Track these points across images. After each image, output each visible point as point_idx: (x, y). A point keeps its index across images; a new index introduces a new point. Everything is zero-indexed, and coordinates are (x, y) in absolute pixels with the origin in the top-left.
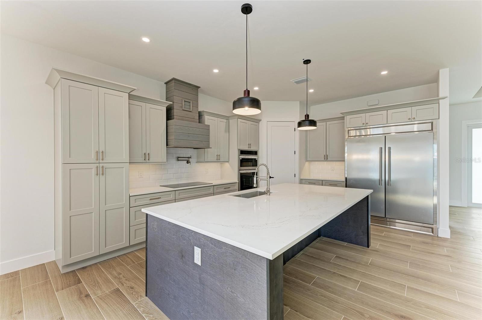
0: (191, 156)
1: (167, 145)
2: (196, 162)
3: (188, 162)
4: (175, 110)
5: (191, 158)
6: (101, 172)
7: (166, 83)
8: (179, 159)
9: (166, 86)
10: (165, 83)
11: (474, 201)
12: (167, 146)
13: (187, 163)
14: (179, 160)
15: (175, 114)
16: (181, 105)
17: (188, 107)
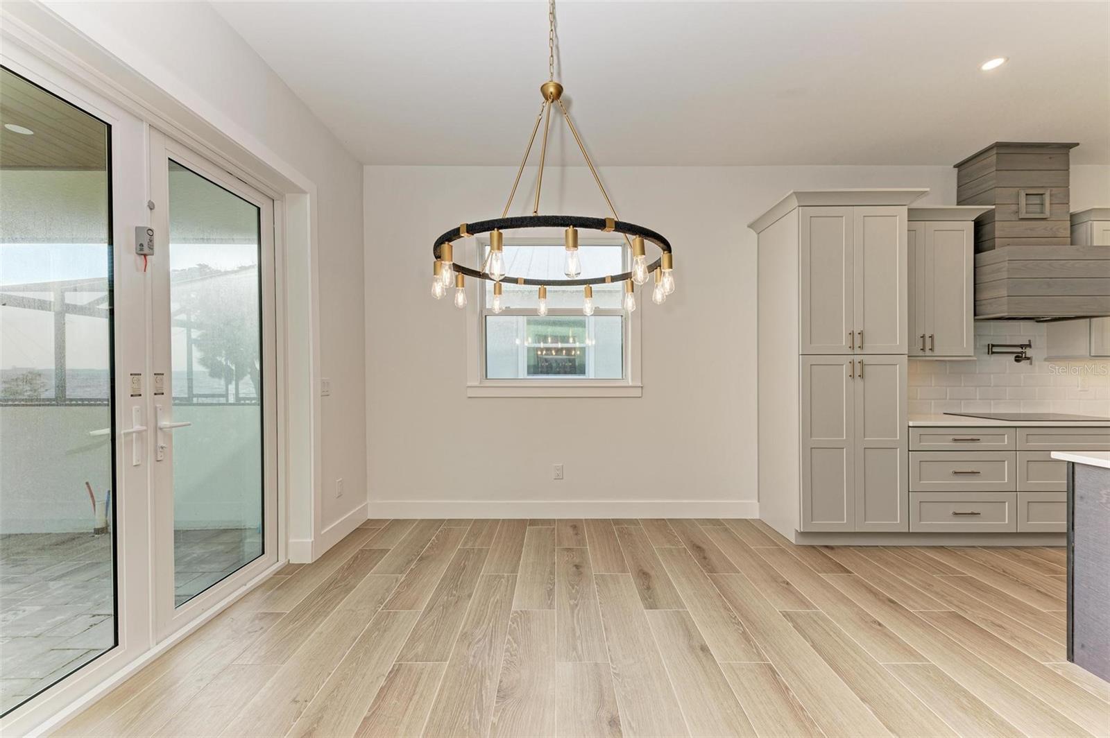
0: (1030, 341)
1: (975, 315)
2: (1046, 360)
3: (1018, 359)
4: (997, 225)
5: (1029, 346)
6: (859, 372)
7: (958, 166)
8: (995, 350)
9: (959, 171)
10: (955, 167)
12: (977, 317)
13: (1016, 361)
14: (993, 353)
15: (997, 234)
16: (1014, 208)
17: (1037, 208)
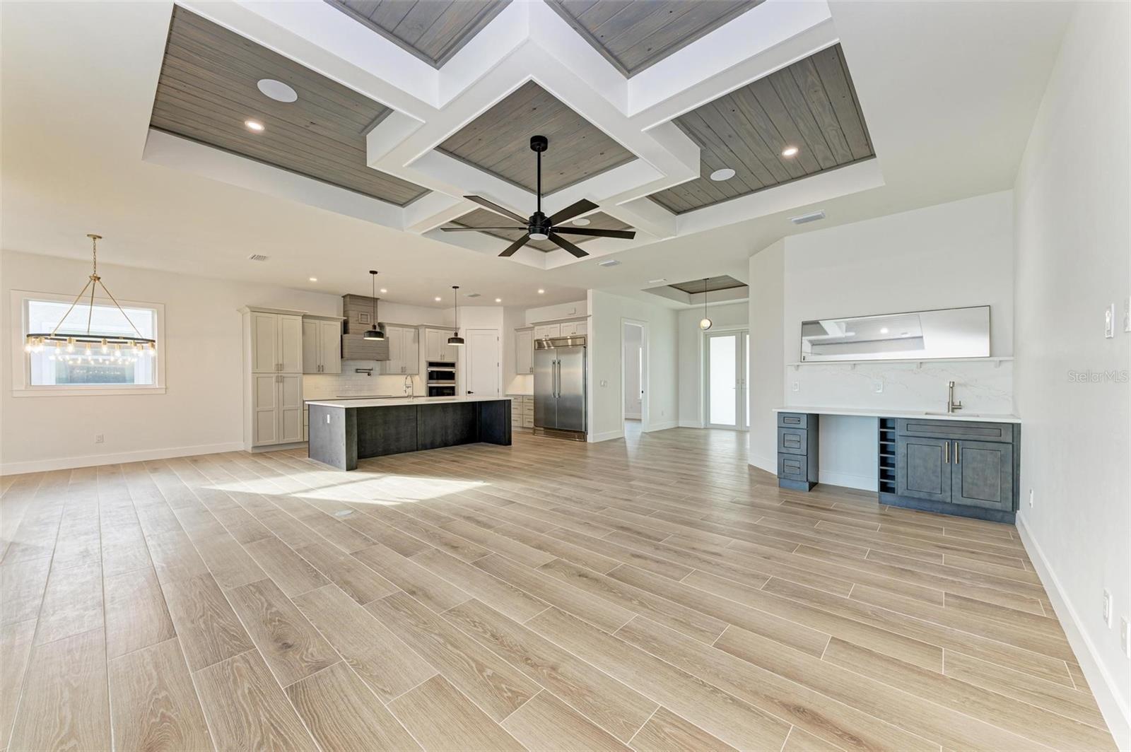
0: (371, 368)
1: (342, 357)
2: (379, 375)
3: (369, 375)
4: (350, 324)
6: (280, 380)
7: (343, 299)
8: (358, 371)
11: (713, 421)
12: (342, 359)
15: (350, 327)
16: (358, 319)
17: (366, 320)
